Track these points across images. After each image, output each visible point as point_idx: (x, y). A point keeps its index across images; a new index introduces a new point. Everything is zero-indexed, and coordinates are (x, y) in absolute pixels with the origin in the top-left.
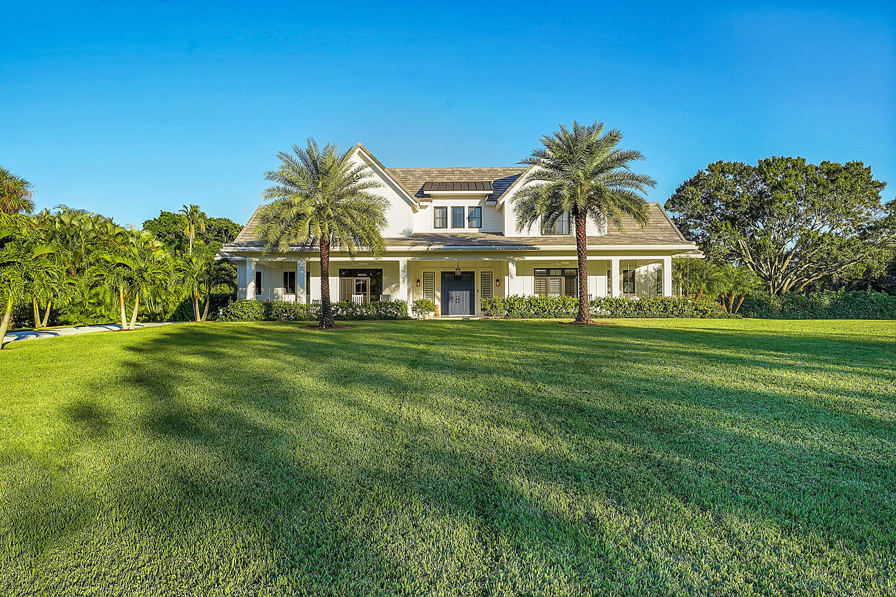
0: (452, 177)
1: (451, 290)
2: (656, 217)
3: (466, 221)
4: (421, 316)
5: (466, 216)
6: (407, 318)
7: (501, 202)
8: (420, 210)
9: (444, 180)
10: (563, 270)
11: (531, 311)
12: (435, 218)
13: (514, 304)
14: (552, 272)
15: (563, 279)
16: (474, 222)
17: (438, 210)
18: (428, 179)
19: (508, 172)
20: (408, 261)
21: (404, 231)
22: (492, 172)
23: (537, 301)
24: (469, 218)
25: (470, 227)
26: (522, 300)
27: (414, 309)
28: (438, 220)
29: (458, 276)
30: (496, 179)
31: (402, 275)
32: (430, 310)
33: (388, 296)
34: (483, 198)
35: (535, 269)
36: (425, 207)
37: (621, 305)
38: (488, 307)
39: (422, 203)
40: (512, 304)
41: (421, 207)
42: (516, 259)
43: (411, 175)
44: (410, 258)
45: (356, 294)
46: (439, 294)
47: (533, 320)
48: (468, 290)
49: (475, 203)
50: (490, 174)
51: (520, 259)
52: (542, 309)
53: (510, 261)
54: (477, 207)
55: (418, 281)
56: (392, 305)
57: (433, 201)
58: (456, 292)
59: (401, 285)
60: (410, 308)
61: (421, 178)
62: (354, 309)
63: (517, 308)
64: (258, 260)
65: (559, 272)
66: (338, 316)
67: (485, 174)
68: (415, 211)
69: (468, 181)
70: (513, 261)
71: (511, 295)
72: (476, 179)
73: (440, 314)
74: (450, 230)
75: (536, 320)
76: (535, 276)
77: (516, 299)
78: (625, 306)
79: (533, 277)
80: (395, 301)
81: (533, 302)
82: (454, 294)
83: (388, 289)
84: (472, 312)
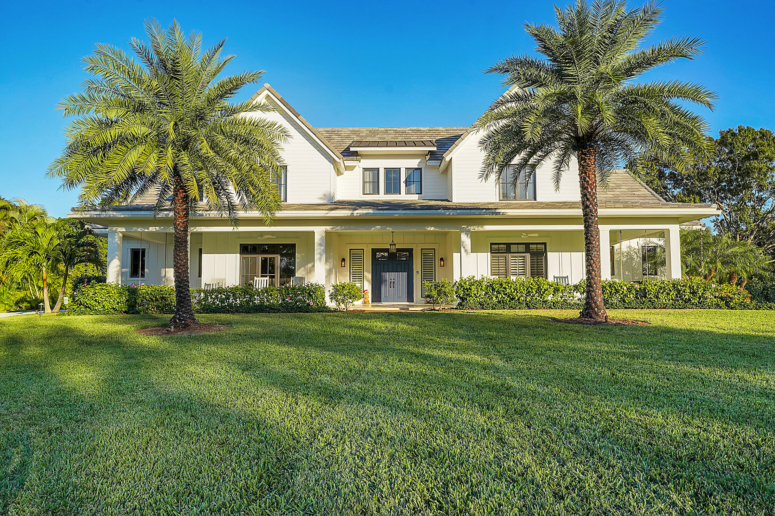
0: (385, 136)
1: (384, 272)
2: (629, 185)
3: (403, 185)
4: (342, 306)
5: (403, 179)
6: (324, 309)
7: (448, 159)
8: (346, 173)
9: (376, 139)
10: (527, 245)
11: (494, 298)
12: (364, 182)
13: (470, 289)
14: (513, 248)
15: (528, 256)
16: (413, 187)
17: (368, 172)
18: (356, 139)
19: (452, 131)
20: (327, 232)
21: (325, 195)
22: (433, 131)
23: (501, 285)
24: (406, 182)
25: (408, 193)
26: (480, 283)
27: (333, 297)
28: (368, 184)
29: (392, 253)
30: (437, 138)
31: (318, 249)
32: (354, 297)
33: (302, 279)
34: (423, 158)
35: (492, 244)
36: (351, 168)
37: (617, 291)
38: (434, 293)
39: (348, 163)
40: (467, 289)
41: (347, 168)
42: (472, 228)
43: (336, 134)
44: (328, 228)
45: (262, 276)
46: (369, 276)
47: (497, 311)
48: (405, 272)
49: (414, 163)
50: (431, 133)
51: (476, 229)
52: (509, 296)
53: (463, 232)
54: (416, 169)
55: (344, 260)
56: (303, 290)
57: (362, 160)
58: (390, 273)
59: (317, 263)
60: (327, 295)
61: (348, 137)
62: (252, 296)
63: (475, 294)
64: (124, 230)
65: (522, 248)
66: (230, 305)
67: (425, 133)
68: (339, 173)
69: (405, 140)
70: (467, 232)
71: (465, 276)
72: (414, 138)
73: (370, 302)
74: (382, 197)
75: (501, 312)
76: (491, 253)
77: (473, 282)
78: (623, 292)
79: (489, 254)
80: (308, 286)
81: (497, 287)
82: (388, 276)
83: (302, 269)
84: (410, 298)
